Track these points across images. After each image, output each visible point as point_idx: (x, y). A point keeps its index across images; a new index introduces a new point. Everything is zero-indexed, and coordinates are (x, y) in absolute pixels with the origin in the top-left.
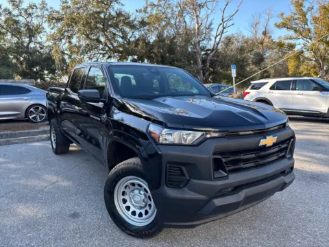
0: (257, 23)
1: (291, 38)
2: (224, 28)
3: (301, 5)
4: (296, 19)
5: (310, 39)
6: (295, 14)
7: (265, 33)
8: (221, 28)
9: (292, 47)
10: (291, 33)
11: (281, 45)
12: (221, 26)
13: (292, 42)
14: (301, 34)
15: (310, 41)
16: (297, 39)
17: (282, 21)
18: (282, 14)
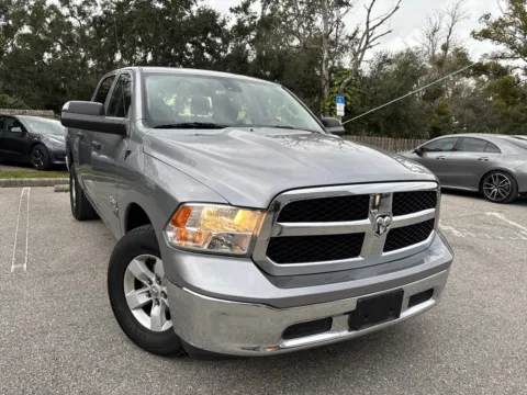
0: (435, 31)
1: (503, 57)
4: (508, 24)
7: (445, 47)
9: (502, 72)
10: (502, 48)
11: (479, 69)
12: (366, 37)
13: (503, 63)
16: (513, 57)
17: (486, 27)
18: (487, 17)
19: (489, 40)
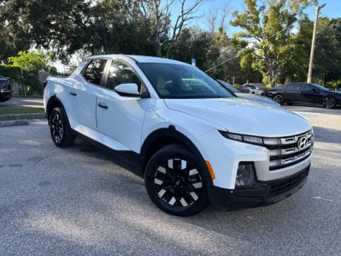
0: (214, 19)
1: (244, 36)
2: (183, 21)
3: (254, 4)
4: (249, 18)
5: (261, 37)
6: (249, 13)
7: (221, 30)
8: (180, 20)
9: (244, 44)
10: (245, 31)
11: (235, 42)
12: (181, 19)
13: (245, 39)
14: (253, 32)
15: (261, 39)
16: (250, 36)
17: (237, 19)
18: (236, 12)
19: (239, 26)
